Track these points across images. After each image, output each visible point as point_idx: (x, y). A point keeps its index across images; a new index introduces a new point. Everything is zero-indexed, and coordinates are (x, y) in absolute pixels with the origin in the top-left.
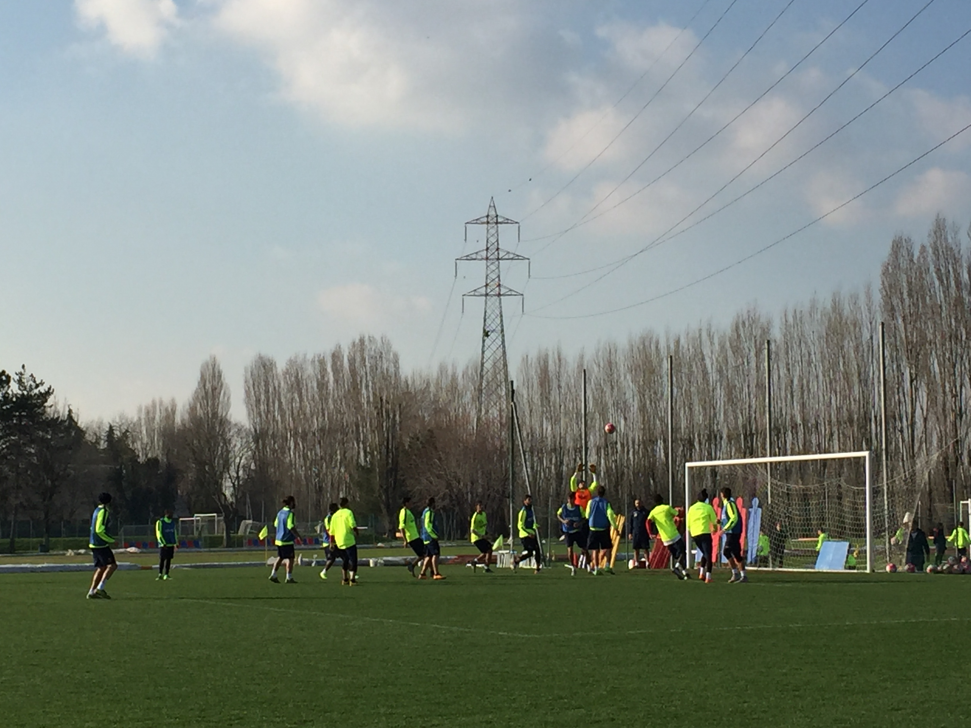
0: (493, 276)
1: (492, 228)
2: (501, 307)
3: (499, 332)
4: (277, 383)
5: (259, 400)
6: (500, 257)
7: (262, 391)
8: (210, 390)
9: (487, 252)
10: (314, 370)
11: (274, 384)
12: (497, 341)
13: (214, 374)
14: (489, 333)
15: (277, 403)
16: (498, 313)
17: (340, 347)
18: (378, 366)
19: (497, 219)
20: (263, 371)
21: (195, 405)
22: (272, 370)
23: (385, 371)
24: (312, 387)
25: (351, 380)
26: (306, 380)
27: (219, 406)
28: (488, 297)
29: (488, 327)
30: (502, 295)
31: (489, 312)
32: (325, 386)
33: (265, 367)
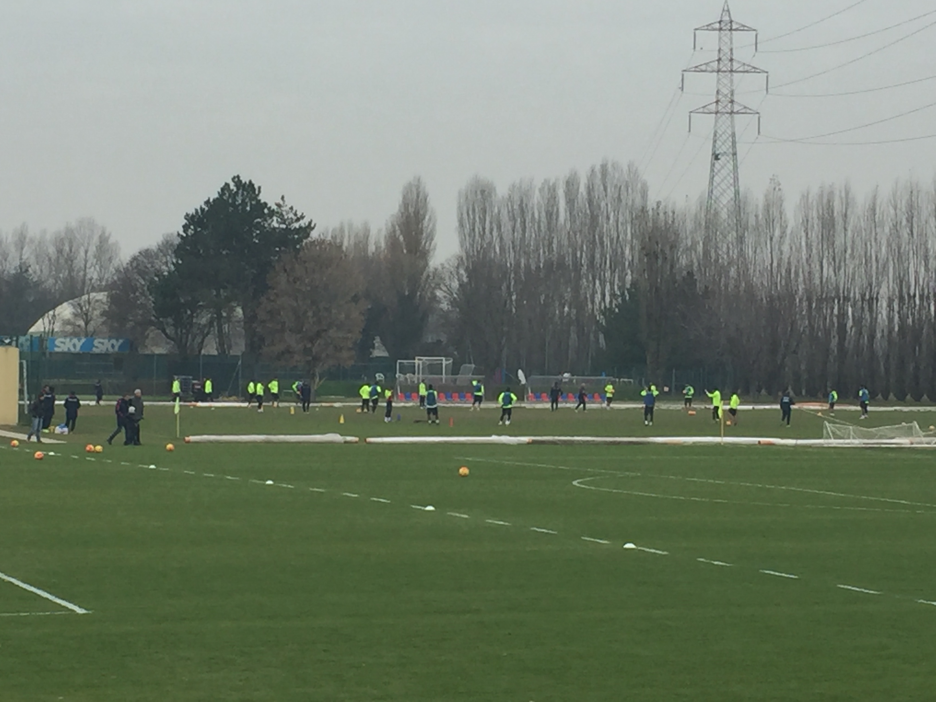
0: (725, 90)
1: (725, 35)
2: (733, 127)
3: (731, 156)
4: (496, 210)
5: (474, 229)
6: (734, 69)
7: (477, 219)
8: (412, 214)
9: (719, 63)
10: (543, 198)
11: (492, 212)
12: (728, 165)
13: (418, 197)
14: (719, 157)
15: (495, 233)
16: (730, 133)
17: (575, 174)
18: (622, 197)
19: (731, 26)
20: (479, 197)
21: (394, 231)
22: (490, 196)
23: (630, 203)
24: (539, 217)
25: (588, 211)
26: (533, 208)
27: (422, 234)
28: (719, 115)
29: (718, 150)
30: (735, 113)
31: (720, 132)
32: (554, 217)
33: (483, 192)
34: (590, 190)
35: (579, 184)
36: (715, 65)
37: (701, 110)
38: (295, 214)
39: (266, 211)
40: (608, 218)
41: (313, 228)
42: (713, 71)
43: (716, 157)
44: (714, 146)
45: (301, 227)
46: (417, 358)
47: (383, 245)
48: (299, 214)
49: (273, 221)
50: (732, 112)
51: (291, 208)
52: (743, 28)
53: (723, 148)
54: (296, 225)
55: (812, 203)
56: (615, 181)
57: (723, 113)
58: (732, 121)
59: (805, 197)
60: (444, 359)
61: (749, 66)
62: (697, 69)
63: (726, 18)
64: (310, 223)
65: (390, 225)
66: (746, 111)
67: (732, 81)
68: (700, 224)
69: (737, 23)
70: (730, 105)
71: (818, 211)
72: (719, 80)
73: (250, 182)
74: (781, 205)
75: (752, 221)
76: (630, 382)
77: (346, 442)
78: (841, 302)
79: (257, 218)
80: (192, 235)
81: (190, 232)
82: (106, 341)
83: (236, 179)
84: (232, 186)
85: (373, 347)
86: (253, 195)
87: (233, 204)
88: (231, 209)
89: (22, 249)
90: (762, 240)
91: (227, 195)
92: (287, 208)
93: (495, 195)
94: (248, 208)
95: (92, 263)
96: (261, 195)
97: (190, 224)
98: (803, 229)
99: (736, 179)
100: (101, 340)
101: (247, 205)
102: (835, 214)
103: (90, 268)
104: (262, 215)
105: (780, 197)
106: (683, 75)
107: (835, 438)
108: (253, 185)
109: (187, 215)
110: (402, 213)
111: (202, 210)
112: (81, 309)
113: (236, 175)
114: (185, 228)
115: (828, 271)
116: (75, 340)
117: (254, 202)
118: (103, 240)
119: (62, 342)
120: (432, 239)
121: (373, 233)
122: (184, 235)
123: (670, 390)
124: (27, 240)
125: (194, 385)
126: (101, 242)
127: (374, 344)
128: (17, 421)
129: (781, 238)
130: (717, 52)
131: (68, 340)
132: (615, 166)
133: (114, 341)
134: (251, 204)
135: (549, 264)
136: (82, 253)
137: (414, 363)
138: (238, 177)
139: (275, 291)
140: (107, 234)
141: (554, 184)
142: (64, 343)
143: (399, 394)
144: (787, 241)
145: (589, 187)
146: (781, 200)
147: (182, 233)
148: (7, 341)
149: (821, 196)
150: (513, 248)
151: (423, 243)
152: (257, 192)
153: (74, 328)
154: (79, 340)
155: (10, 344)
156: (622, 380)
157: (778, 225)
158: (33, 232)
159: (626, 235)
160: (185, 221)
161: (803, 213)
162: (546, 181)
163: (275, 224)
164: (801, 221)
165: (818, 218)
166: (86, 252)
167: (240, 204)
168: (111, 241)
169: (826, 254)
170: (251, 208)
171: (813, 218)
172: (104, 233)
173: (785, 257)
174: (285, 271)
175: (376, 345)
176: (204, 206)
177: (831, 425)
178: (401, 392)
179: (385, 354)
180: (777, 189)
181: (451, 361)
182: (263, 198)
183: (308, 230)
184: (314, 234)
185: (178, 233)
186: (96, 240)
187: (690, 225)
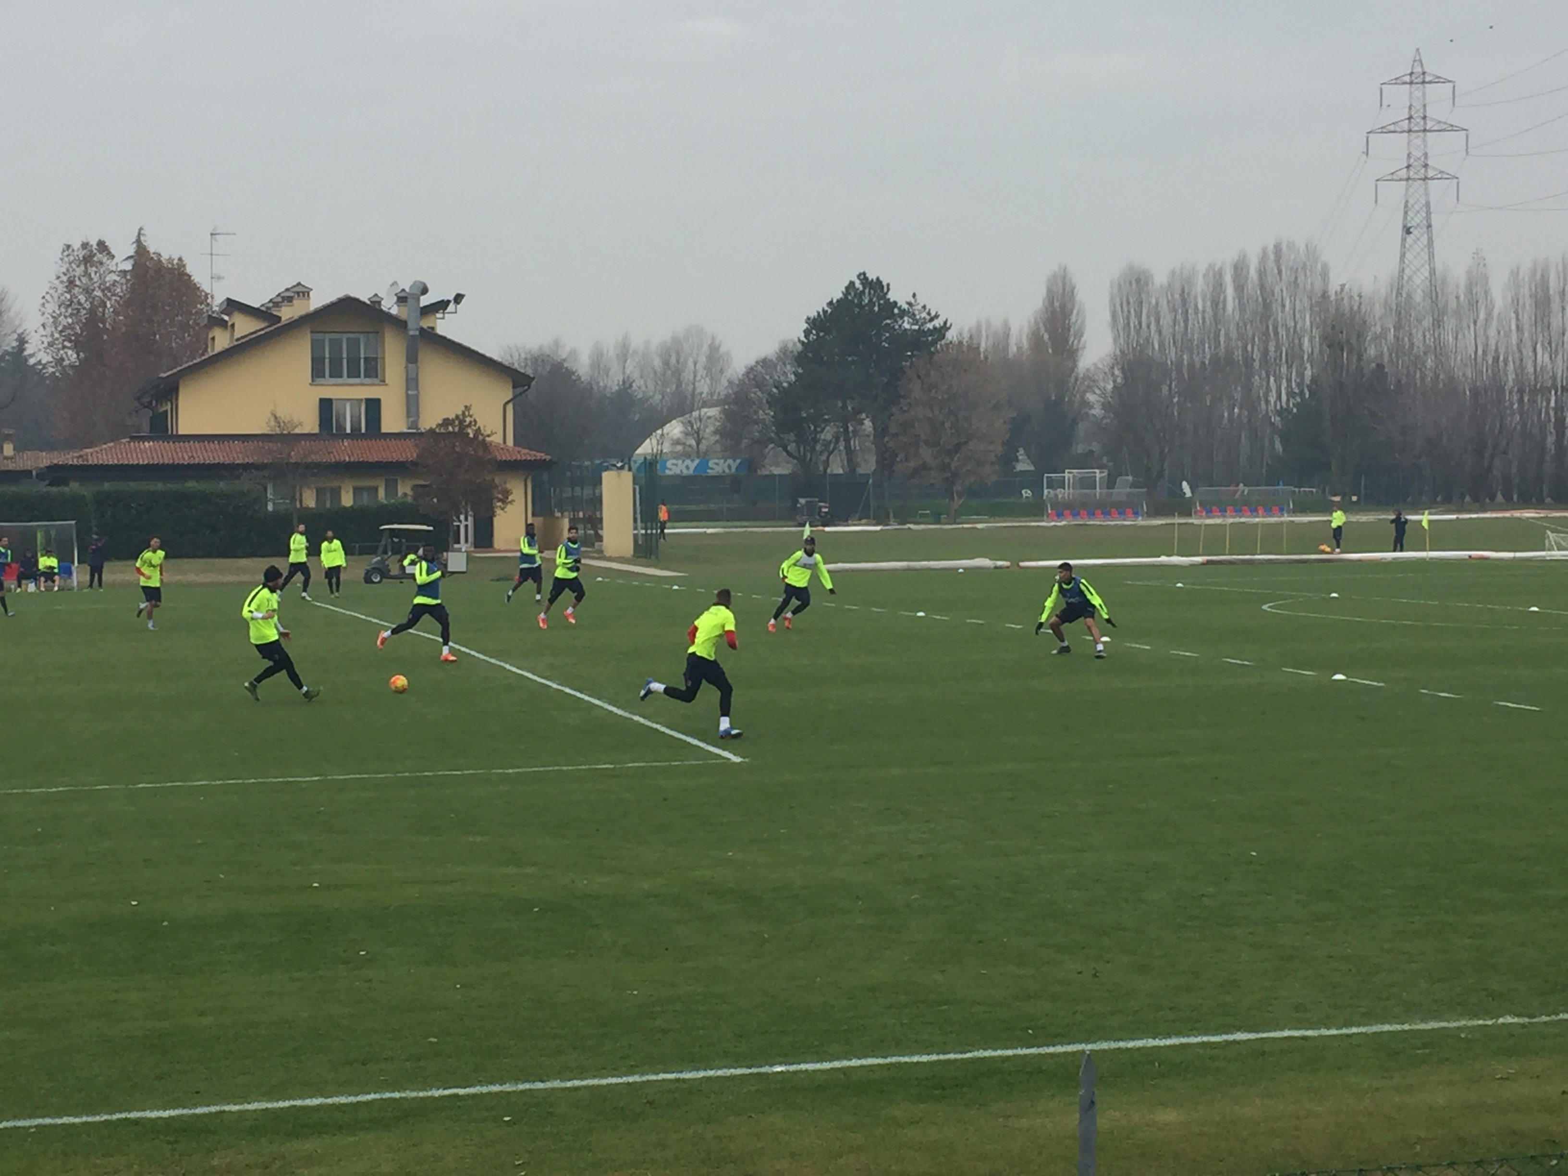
0: (1417, 153)
1: (1417, 89)
2: (1427, 194)
3: (1425, 229)
4: (1154, 302)
5: (1128, 323)
6: (1428, 128)
7: (1132, 311)
8: (1058, 309)
9: (1410, 122)
10: (1208, 285)
11: (1150, 303)
12: (1422, 239)
13: (1064, 289)
14: (1411, 230)
15: (1153, 327)
16: (1424, 202)
17: (1245, 256)
18: (1299, 280)
19: (1424, 78)
20: (1134, 286)
21: (1038, 329)
22: (1147, 285)
23: (1309, 287)
24: (1204, 307)
25: (1260, 299)
26: (1196, 298)
27: (1069, 330)
28: (1410, 182)
29: (1410, 222)
30: (1429, 179)
31: (1411, 202)
32: (1221, 306)
33: (1138, 281)
34: (1262, 273)
35: (1248, 268)
36: (1405, 125)
37: (1389, 178)
38: (929, 314)
39: (896, 311)
40: (1283, 306)
41: (949, 328)
42: (1403, 132)
43: (1408, 231)
44: (1405, 218)
45: (935, 328)
46: (1067, 471)
47: (1025, 344)
48: (933, 314)
49: (903, 322)
50: (1425, 179)
51: (924, 307)
52: (1438, 80)
53: (1416, 219)
54: (930, 326)
55: (1523, 280)
56: (1291, 264)
57: (1414, 180)
58: (1426, 189)
59: (1515, 273)
60: (1097, 471)
61: (1445, 123)
62: (1384, 130)
63: (1418, 69)
64: (945, 323)
65: (1033, 321)
66: (1443, 176)
67: (1425, 141)
68: (1391, 310)
69: (1430, 75)
70: (1423, 170)
71: (1530, 289)
72: (1409, 142)
73: (878, 279)
74: (1487, 283)
75: (1453, 304)
76: (1312, 492)
77: (996, 568)
78: (1559, 393)
79: (885, 319)
80: (815, 341)
81: (812, 337)
82: (722, 461)
83: (862, 277)
84: (858, 284)
85: (1017, 461)
86: (881, 294)
87: (860, 306)
88: (857, 310)
89: (625, 362)
90: (1465, 325)
91: (853, 294)
92: (919, 307)
93: (1153, 284)
94: (876, 309)
95: (702, 377)
96: (890, 293)
97: (812, 328)
98: (1512, 310)
99: (1431, 256)
100: (716, 461)
101: (875, 306)
102: (1551, 292)
103: (700, 381)
104: (892, 316)
105: (1486, 274)
106: (1368, 138)
107: (1559, 550)
108: (881, 282)
109: (808, 318)
110: (1046, 309)
111: (825, 312)
112: (692, 427)
113: (862, 271)
114: (807, 333)
115: (1543, 357)
116: (688, 462)
117: (882, 302)
118: (714, 349)
119: (673, 464)
120: (1082, 335)
121: (1014, 332)
122: (806, 341)
123: (1358, 499)
124: (631, 352)
125: (820, 508)
126: (711, 352)
127: (1017, 457)
128: (632, 552)
129: (1487, 320)
130: (1407, 110)
131: (680, 462)
132: (1291, 245)
133: (730, 461)
134: (879, 304)
135: (1215, 360)
136: (690, 364)
137: (1064, 477)
138: (864, 274)
139: (908, 401)
140: (717, 342)
141: (1221, 269)
142: (676, 465)
143: (1050, 511)
144: (1494, 324)
145: (1260, 270)
146: (1486, 278)
147: (803, 339)
148: (619, 465)
149: (1534, 271)
150: (1174, 343)
151: (1070, 343)
152: (885, 290)
153: (684, 448)
154: (693, 461)
155: (622, 468)
156: (1302, 489)
157: (1483, 307)
158: (637, 342)
159: (1305, 323)
160: (806, 326)
161: (1513, 292)
162: (1211, 266)
163: (906, 326)
164: (1510, 300)
165: (1530, 297)
166: (695, 365)
167: (866, 305)
168: (723, 350)
169: (1540, 338)
170: (879, 308)
171: (1524, 298)
172: (713, 339)
173: (1492, 343)
174: (919, 377)
175: (1020, 458)
176: (826, 308)
177: (1555, 534)
178: (1052, 509)
179: (1032, 468)
180: (1482, 265)
181: (1105, 474)
182: (892, 296)
183: (943, 331)
184: (950, 335)
185: (799, 340)
186: (705, 349)
187: (1378, 311)
